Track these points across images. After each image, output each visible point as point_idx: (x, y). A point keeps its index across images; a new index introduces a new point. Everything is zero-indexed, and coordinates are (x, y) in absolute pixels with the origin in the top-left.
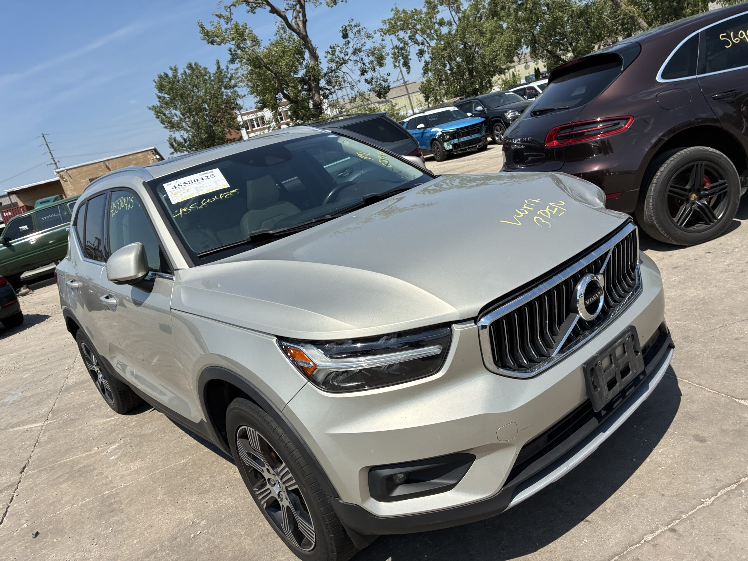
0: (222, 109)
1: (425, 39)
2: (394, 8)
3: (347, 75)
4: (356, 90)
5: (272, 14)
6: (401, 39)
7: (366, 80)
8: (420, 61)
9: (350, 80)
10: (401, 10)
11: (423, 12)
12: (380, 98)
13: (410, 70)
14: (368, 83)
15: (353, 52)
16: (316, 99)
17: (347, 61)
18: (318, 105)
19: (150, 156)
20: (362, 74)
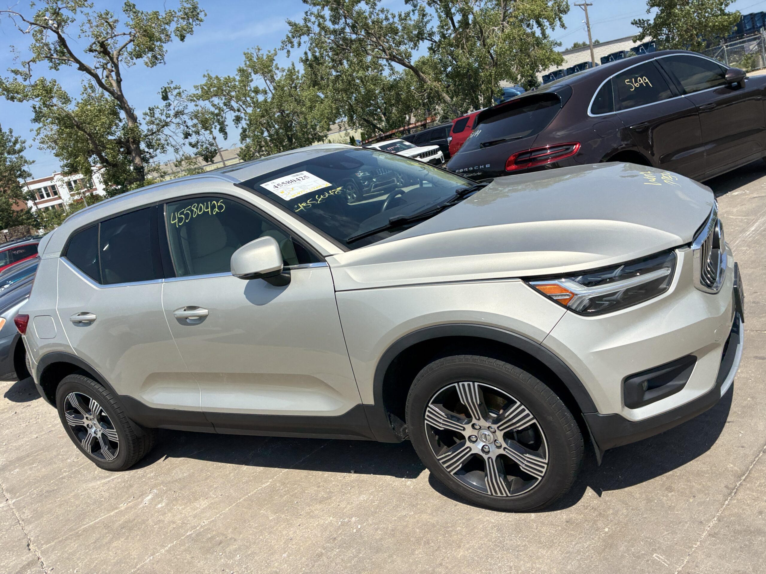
0: (5, 177)
1: (241, 106)
2: (206, 74)
3: (170, 138)
4: (181, 153)
5: (81, 71)
6: (216, 105)
7: (190, 144)
8: (237, 127)
9: (174, 143)
10: (214, 76)
11: (237, 80)
12: (207, 161)
13: (227, 137)
14: (193, 147)
15: (175, 114)
16: (137, 163)
17: (169, 123)
18: (140, 169)
20: (186, 138)
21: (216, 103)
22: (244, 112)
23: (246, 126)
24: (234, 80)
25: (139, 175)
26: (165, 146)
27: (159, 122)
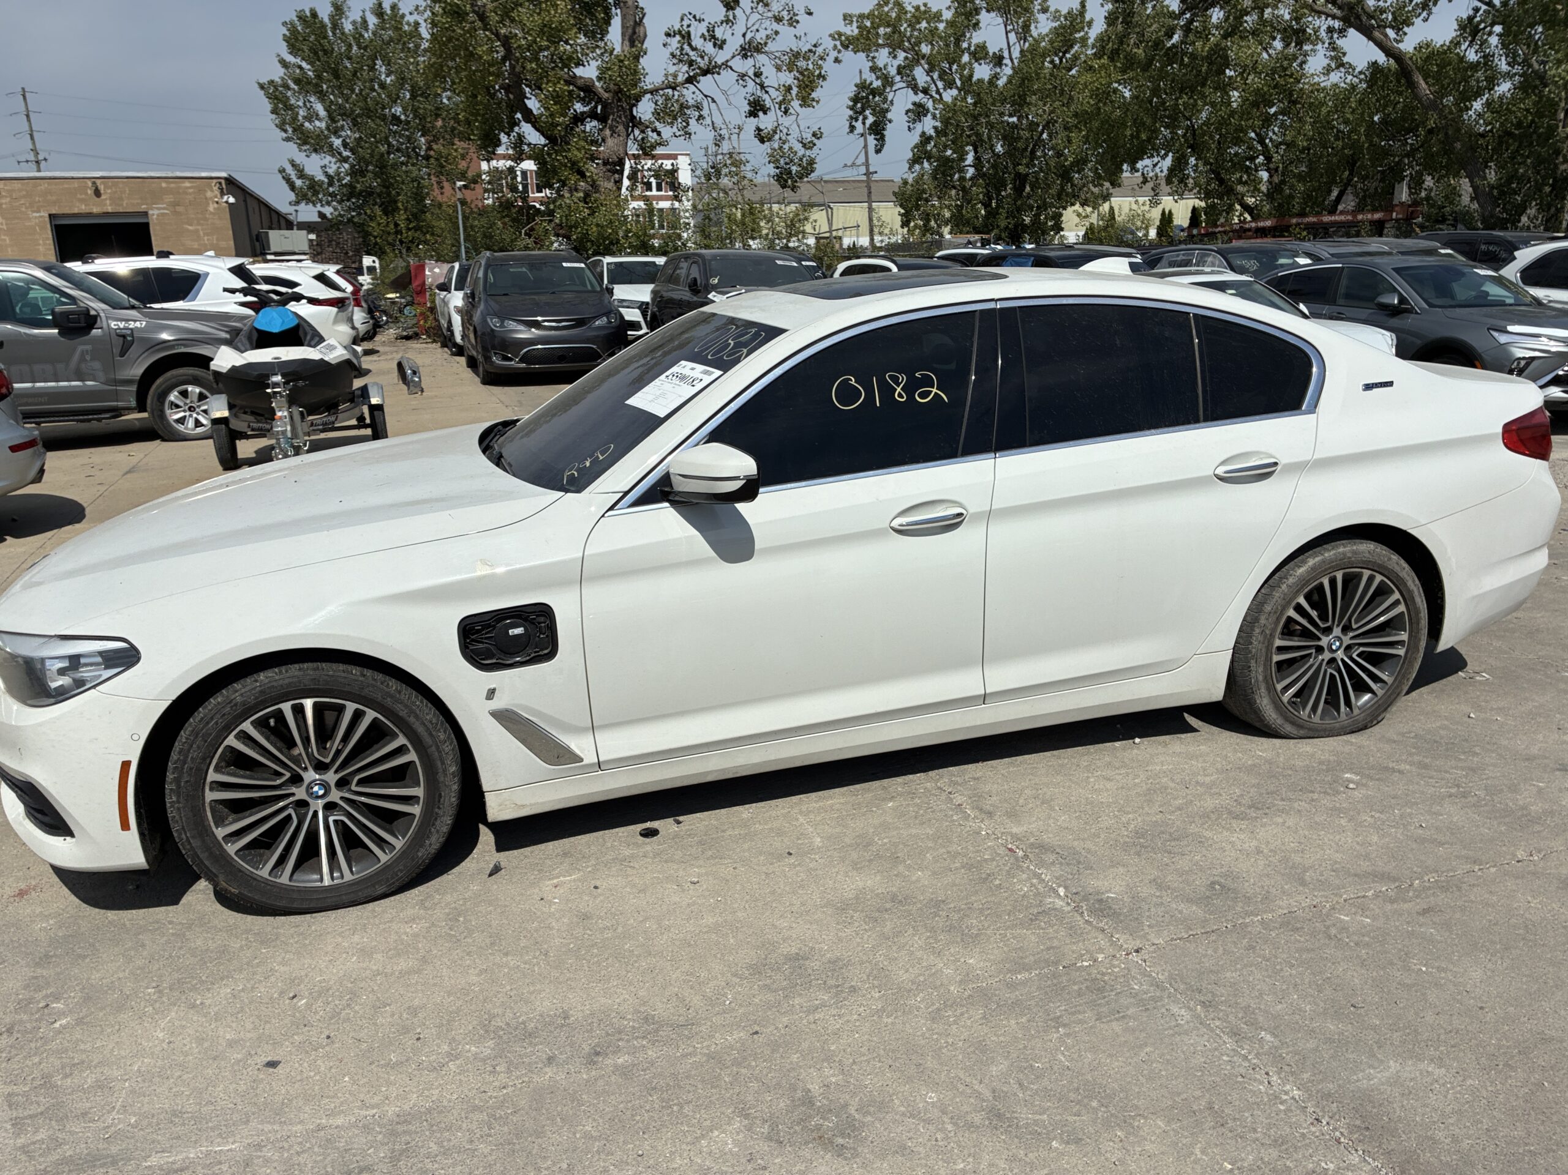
1: (934, 82)
4: (726, 148)
7: (758, 131)
9: (716, 118)
12: (783, 185)
15: (743, 48)
16: (609, 147)
17: (720, 67)
18: (614, 164)
19: (213, 192)
20: (753, 114)
21: (880, 63)
22: (938, 97)
23: (932, 132)
24: (938, 16)
25: (609, 179)
26: (692, 122)
27: (699, 60)
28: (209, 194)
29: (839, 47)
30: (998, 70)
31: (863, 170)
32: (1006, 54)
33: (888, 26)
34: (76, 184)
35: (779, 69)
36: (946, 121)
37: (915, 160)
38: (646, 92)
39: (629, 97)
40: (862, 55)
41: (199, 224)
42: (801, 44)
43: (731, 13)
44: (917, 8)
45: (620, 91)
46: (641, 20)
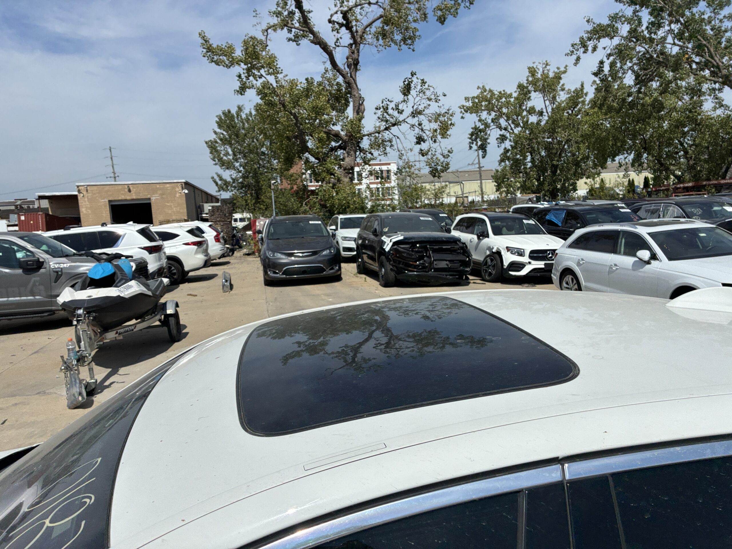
1: (509, 125)
5: (314, 45)
6: (483, 120)
7: (420, 151)
8: (498, 146)
10: (488, 89)
11: (513, 96)
13: (485, 155)
14: (423, 156)
15: (412, 113)
16: (348, 161)
17: (401, 122)
18: (349, 169)
19: (179, 189)
20: (418, 143)
21: (483, 118)
22: (512, 131)
23: (510, 148)
24: (510, 96)
25: (346, 177)
26: (388, 148)
27: (391, 119)
28: (177, 189)
29: (463, 112)
30: (541, 118)
31: (477, 166)
32: (544, 110)
33: (486, 101)
34: (120, 187)
35: (430, 121)
36: (516, 142)
37: (502, 161)
38: (364, 136)
39: (356, 138)
40: (474, 115)
41: (172, 202)
42: (441, 110)
43: (406, 97)
44: (500, 93)
45: (352, 135)
46: (362, 103)
